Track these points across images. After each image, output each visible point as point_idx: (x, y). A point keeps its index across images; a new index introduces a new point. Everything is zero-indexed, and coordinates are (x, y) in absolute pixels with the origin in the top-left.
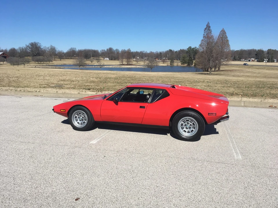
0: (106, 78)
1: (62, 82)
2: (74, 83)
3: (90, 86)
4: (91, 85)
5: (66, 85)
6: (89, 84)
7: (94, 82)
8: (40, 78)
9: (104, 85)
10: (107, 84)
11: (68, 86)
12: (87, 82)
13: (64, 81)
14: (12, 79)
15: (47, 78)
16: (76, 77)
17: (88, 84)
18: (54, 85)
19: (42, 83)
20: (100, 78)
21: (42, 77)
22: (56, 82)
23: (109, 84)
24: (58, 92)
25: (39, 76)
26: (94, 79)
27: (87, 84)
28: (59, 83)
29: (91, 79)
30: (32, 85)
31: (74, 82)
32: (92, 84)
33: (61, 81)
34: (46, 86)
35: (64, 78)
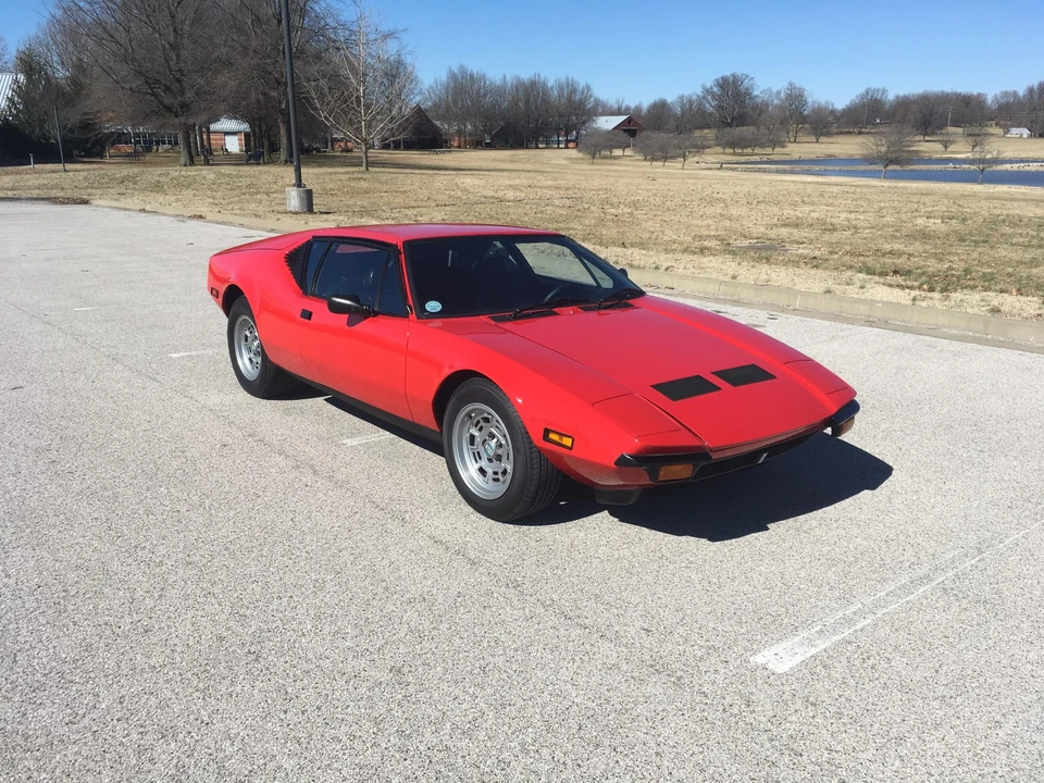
0: (994, 222)
1: (784, 232)
2: (836, 237)
3: (900, 254)
4: (911, 249)
5: (798, 243)
6: (902, 247)
7: (925, 236)
8: (710, 211)
9: (975, 255)
10: (991, 252)
11: (801, 251)
12: (893, 236)
13: (797, 226)
14: (612, 211)
15: (734, 211)
16: (851, 212)
17: (896, 246)
18: (746, 243)
19: (706, 233)
20: (964, 220)
21: (718, 209)
22: (762, 229)
23: (1003, 252)
24: (741, 279)
25: (711, 202)
26: (935, 225)
27: (888, 247)
28: (773, 234)
29: (920, 221)
30: (665, 238)
31: (835, 234)
32: (917, 247)
33: (785, 225)
34: (713, 244)
35: (800, 215)
